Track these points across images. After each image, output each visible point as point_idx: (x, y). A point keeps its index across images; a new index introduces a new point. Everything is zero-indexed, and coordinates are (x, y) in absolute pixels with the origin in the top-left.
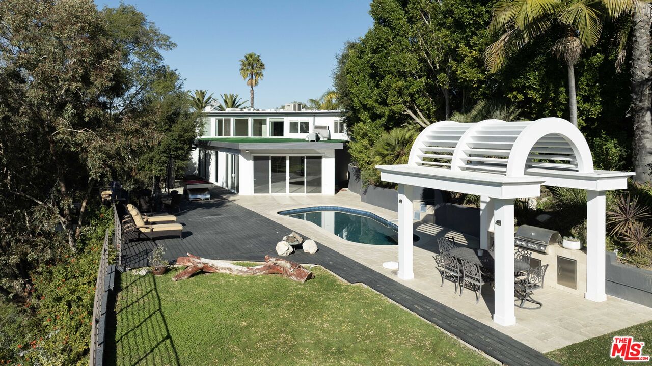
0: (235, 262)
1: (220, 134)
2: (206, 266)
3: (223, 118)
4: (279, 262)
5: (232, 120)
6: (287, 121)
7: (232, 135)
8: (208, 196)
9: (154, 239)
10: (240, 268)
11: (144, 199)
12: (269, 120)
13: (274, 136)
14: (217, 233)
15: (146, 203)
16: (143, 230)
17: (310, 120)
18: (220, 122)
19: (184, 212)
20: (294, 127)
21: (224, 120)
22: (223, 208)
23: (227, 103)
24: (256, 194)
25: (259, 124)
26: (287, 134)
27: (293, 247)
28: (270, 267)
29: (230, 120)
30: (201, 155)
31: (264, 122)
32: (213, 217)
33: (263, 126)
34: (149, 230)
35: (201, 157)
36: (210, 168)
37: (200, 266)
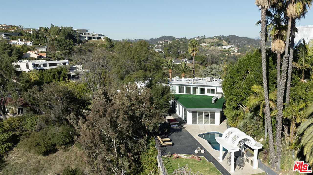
0: (185, 155)
1: (180, 92)
2: (179, 156)
3: (181, 86)
4: (194, 156)
5: (184, 87)
6: (206, 89)
7: (185, 93)
8: (177, 126)
9: (165, 147)
10: (186, 157)
11: (160, 131)
12: (199, 87)
13: (201, 94)
14: (181, 144)
15: (160, 132)
16: (163, 144)
17: (215, 88)
18: (180, 87)
19: (171, 134)
20: (209, 90)
21: (181, 87)
22: (182, 132)
23: (182, 67)
24: (193, 124)
25: (195, 89)
26: (206, 94)
27: (199, 151)
28: (193, 157)
29: (183, 87)
30: (173, 101)
31: (197, 88)
32: (179, 137)
33: (197, 89)
34: (164, 144)
35: (173, 102)
36: (176, 108)
37: (178, 156)
